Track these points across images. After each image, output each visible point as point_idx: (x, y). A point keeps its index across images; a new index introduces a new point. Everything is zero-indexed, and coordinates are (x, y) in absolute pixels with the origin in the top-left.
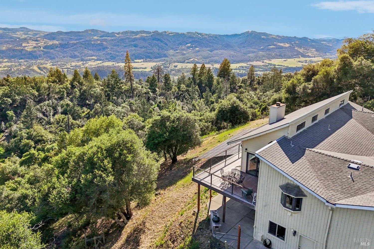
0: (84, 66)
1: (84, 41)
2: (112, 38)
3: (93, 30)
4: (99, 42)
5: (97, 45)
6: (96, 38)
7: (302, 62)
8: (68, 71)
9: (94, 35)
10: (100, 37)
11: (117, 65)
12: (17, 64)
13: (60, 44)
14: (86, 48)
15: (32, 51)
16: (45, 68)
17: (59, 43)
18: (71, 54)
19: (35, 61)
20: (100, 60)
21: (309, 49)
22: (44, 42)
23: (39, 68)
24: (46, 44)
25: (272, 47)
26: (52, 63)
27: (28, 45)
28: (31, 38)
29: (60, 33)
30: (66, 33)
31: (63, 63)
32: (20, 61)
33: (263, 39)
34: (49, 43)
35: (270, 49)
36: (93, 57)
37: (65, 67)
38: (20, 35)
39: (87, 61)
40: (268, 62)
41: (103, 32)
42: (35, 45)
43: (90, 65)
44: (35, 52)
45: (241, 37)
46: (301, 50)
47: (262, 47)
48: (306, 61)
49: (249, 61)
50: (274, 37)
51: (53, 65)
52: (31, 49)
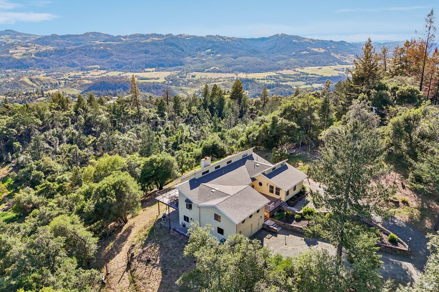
0: (85, 77)
1: (84, 47)
2: (118, 43)
3: (94, 33)
4: (102, 48)
5: (100, 51)
6: (98, 42)
7: (339, 71)
8: (65, 83)
9: (95, 39)
10: (103, 41)
11: (124, 75)
12: (3, 75)
13: (55, 50)
14: (86, 55)
15: (21, 59)
16: (37, 79)
17: (53, 49)
18: (69, 62)
19: (25, 71)
20: (104, 69)
21: (346, 55)
22: (36, 48)
23: (31, 80)
24: (38, 50)
25: (305, 52)
26: (46, 73)
27: (16, 51)
28: (19, 43)
29: (54, 37)
30: (63, 37)
31: (59, 73)
32: (7, 71)
33: (295, 43)
34: (42, 49)
35: (302, 55)
36: (96, 66)
37: (62, 78)
38: (5, 39)
39: (88, 70)
40: (300, 70)
41: (107, 35)
42: (24, 51)
43: (92, 75)
44: (25, 60)
45: (269, 40)
46: (338, 57)
47: (293, 53)
48: (343, 69)
49: (279, 69)
50: (307, 40)
51: (47, 76)
52: (20, 56)
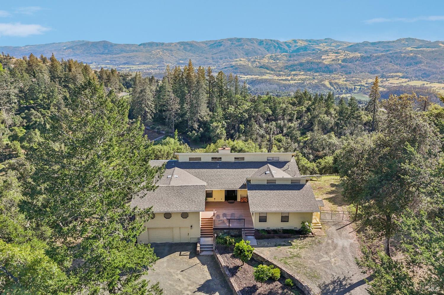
0: (382, 84)
1: (391, 54)
2: (434, 49)
4: (411, 55)
5: (408, 58)
6: (409, 49)
9: (408, 45)
10: (415, 48)
11: (429, 85)
12: (311, 77)
13: (362, 57)
14: (391, 62)
15: (329, 65)
16: (336, 83)
17: (361, 55)
18: (371, 68)
19: (329, 76)
20: (406, 78)
22: (344, 54)
23: (331, 83)
24: (346, 57)
26: (346, 78)
27: (327, 58)
28: (332, 50)
29: (365, 44)
30: (374, 44)
31: (358, 79)
32: (315, 74)
34: (350, 55)
36: (397, 74)
37: (359, 84)
38: (322, 47)
39: (388, 78)
42: (334, 58)
43: (391, 83)
44: (332, 65)
51: (346, 81)
52: (329, 61)
